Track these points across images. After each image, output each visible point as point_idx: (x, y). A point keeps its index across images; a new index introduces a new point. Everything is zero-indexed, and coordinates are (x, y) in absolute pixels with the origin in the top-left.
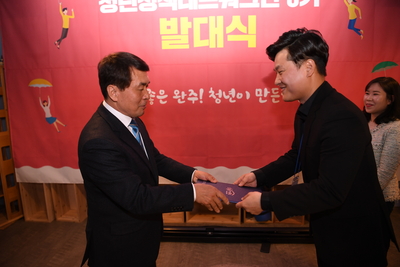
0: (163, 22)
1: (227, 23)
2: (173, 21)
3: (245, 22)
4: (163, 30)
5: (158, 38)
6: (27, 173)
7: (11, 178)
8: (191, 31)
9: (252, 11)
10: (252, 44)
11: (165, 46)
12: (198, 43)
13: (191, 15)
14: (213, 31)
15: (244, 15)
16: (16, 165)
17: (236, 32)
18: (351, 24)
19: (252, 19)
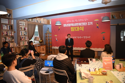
0: (71, 28)
1: (80, 27)
2: (73, 28)
3: (82, 27)
4: (71, 29)
5: (71, 30)
6: (53, 47)
7: (51, 48)
8: (75, 29)
9: (83, 26)
10: (83, 30)
11: (72, 31)
12: (76, 30)
13: (75, 27)
14: (78, 29)
15: (82, 26)
16: (52, 46)
17: (81, 29)
18: (97, 27)
19: (83, 27)
